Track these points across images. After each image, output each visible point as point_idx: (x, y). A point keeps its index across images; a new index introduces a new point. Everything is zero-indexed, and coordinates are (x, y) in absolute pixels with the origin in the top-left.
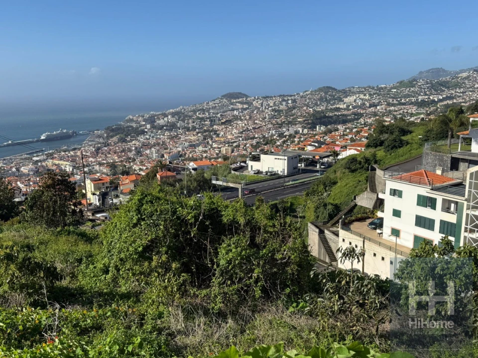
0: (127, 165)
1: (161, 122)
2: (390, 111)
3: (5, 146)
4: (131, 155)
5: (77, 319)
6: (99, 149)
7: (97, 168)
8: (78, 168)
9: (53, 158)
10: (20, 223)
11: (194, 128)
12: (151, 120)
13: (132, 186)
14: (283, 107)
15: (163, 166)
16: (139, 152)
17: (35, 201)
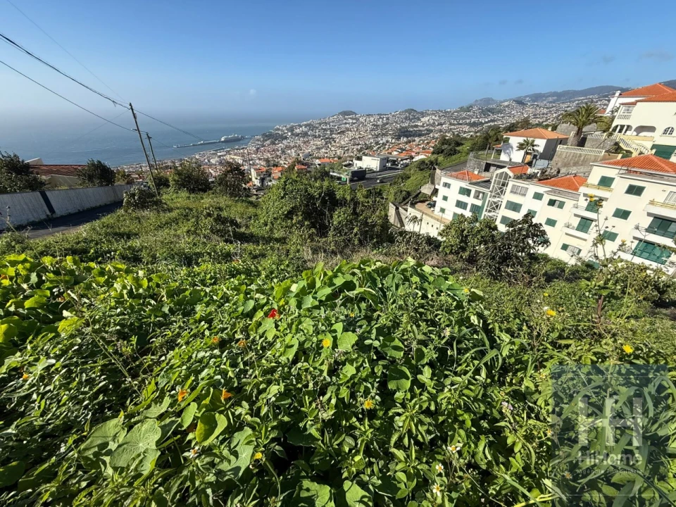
0: (276, 160)
1: (298, 131)
2: (451, 129)
3: (199, 145)
4: (279, 153)
5: (251, 250)
6: (258, 148)
7: (257, 161)
8: (246, 161)
9: (230, 154)
10: (213, 194)
11: (319, 136)
12: (291, 130)
13: (279, 175)
14: (380, 123)
15: (299, 162)
16: (283, 152)
17: (222, 181)
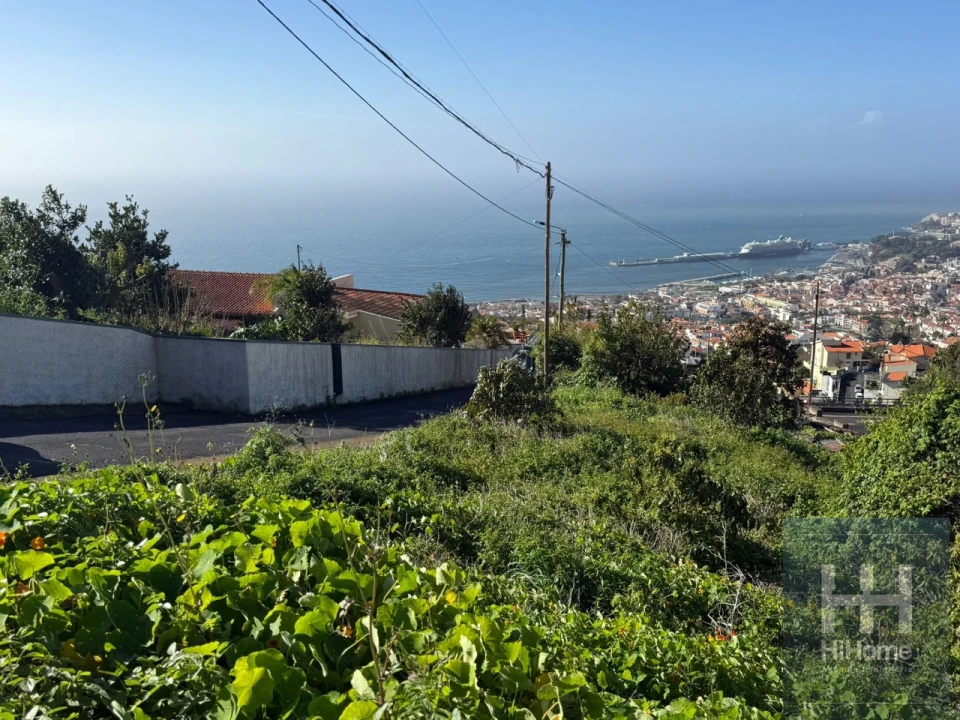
0: (908, 322)
4: (920, 300)
6: (851, 281)
7: (841, 320)
8: (802, 316)
9: (755, 292)
10: (686, 403)
13: (910, 369)
17: (719, 369)
